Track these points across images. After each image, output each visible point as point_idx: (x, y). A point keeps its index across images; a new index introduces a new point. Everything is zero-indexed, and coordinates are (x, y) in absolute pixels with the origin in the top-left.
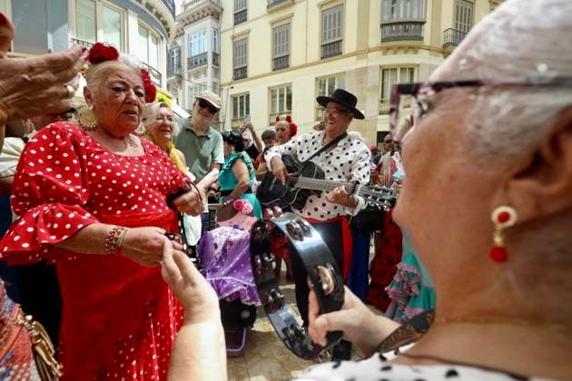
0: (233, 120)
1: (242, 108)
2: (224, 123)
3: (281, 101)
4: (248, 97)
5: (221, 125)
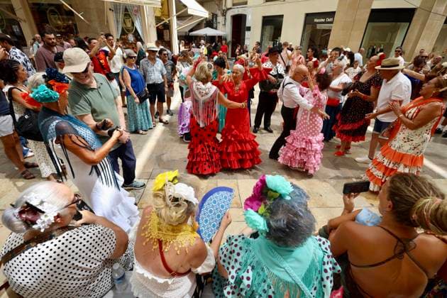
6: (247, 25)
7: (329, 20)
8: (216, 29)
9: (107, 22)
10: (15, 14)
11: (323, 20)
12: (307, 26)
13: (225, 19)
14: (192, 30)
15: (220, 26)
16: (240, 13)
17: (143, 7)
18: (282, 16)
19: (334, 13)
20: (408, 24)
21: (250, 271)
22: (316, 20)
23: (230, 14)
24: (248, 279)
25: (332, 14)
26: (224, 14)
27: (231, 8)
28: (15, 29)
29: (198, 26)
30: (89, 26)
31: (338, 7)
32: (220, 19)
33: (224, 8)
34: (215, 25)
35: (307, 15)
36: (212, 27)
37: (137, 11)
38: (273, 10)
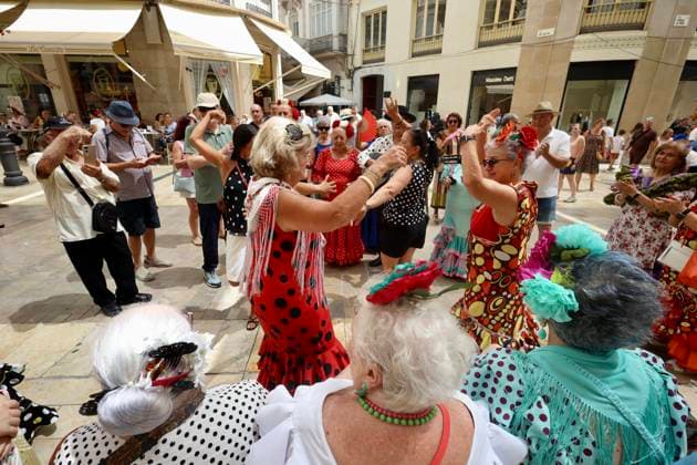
0: (366, 51)
1: (376, 29)
2: (353, 55)
3: (431, 16)
4: (385, 13)
5: (350, 58)
6: (385, 90)
7: (508, 79)
8: (339, 96)
9: (182, 86)
10: (45, 77)
11: (499, 80)
12: (475, 88)
13: (352, 82)
14: (302, 99)
15: (344, 92)
16: (374, 73)
17: (235, 63)
18: (437, 76)
19: (515, 69)
20: (627, 81)
21: (543, 403)
22: (488, 80)
23: (358, 75)
24: (543, 418)
25: (512, 71)
26: (350, 75)
27: (360, 68)
28: (44, 98)
29: (312, 94)
30: (154, 92)
31: (520, 60)
32: (345, 82)
33: (350, 67)
34: (337, 92)
35: (475, 73)
36: (333, 94)
37: (226, 71)
38: (424, 67)
